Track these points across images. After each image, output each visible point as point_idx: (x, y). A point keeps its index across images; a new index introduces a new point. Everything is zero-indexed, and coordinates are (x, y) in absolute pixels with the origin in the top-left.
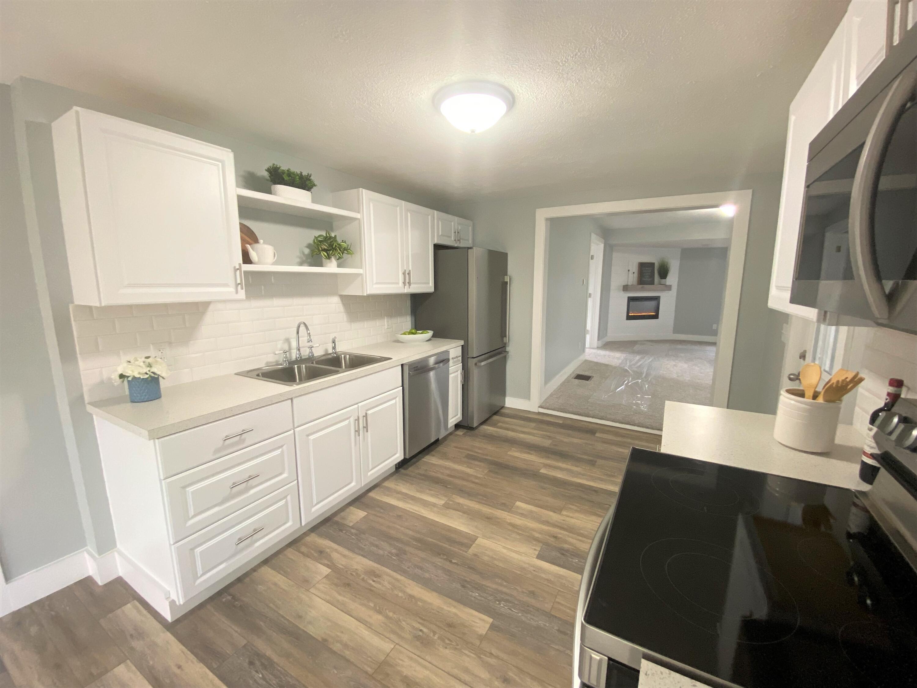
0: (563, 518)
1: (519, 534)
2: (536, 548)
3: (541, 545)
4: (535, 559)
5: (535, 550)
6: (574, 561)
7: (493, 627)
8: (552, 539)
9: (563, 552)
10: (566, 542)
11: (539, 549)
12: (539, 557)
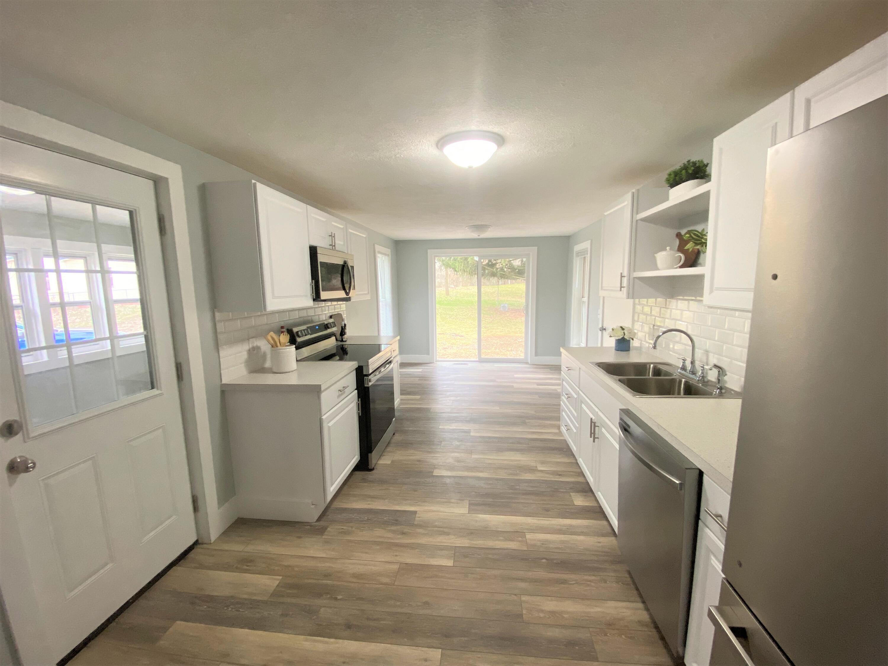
0: (399, 559)
1: (436, 526)
2: (418, 519)
3: (416, 523)
4: (417, 510)
5: (419, 517)
6: (387, 518)
7: (433, 472)
8: (406, 530)
9: (396, 522)
10: (394, 532)
11: (417, 519)
12: (415, 512)
